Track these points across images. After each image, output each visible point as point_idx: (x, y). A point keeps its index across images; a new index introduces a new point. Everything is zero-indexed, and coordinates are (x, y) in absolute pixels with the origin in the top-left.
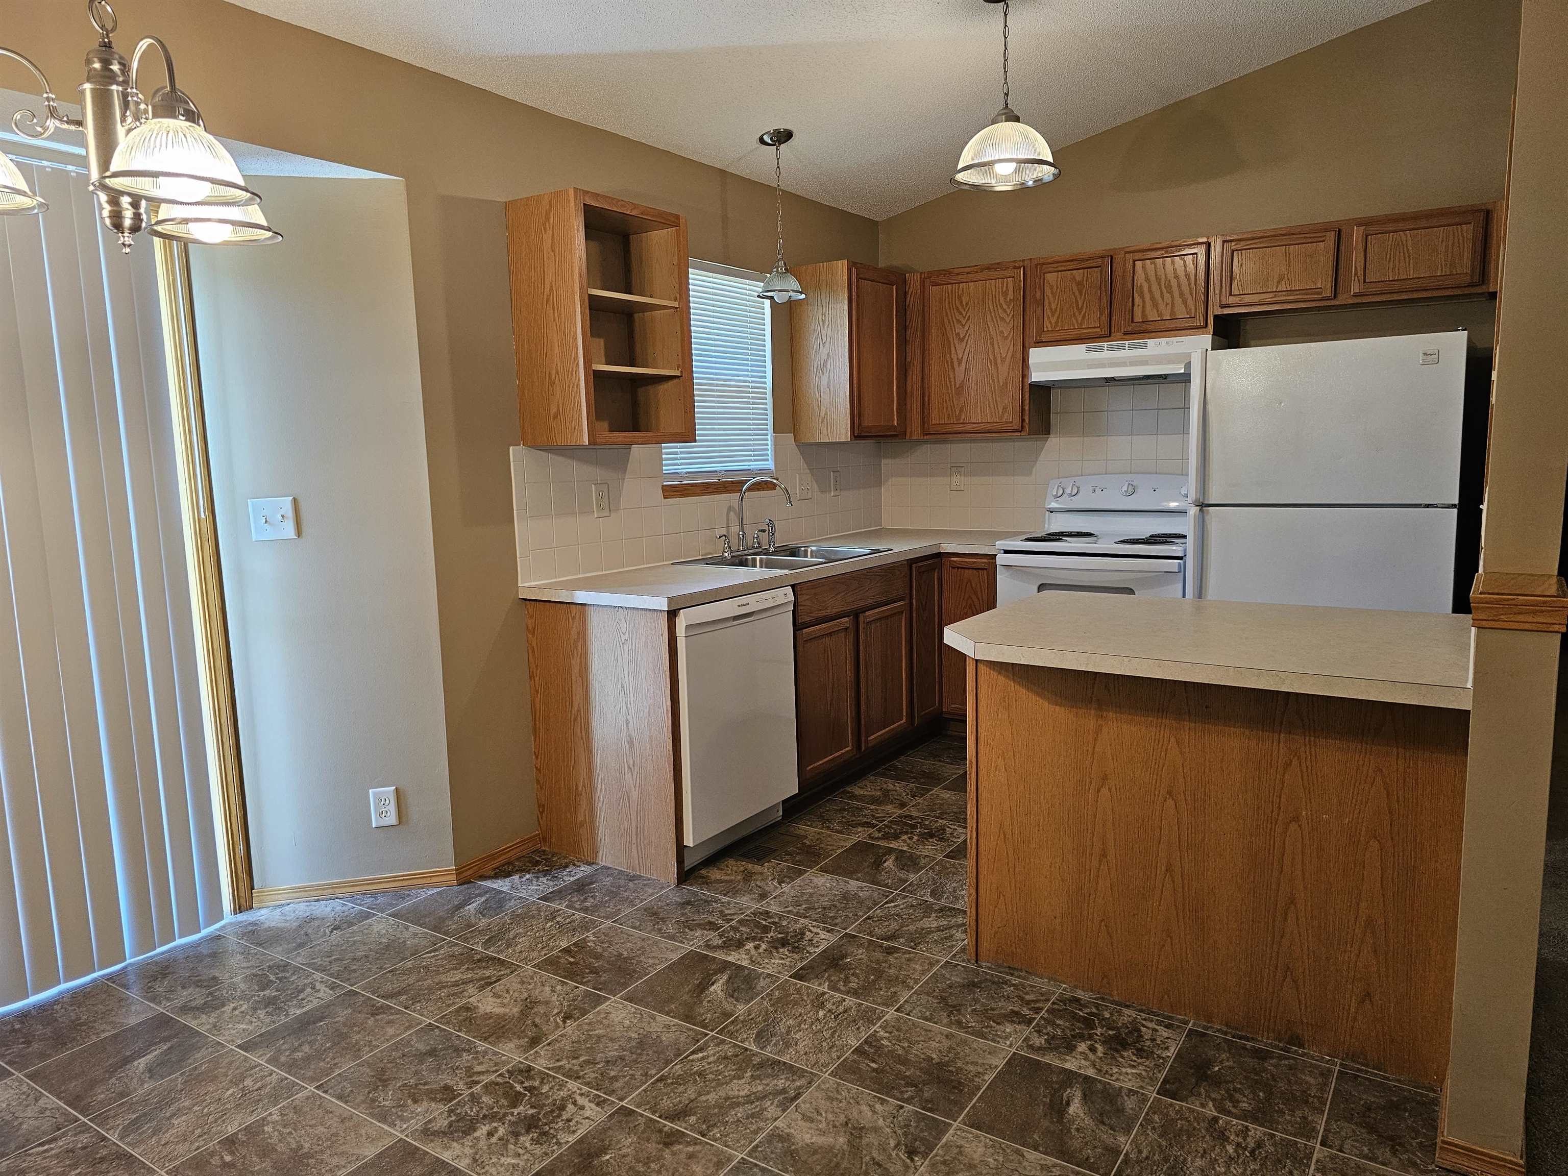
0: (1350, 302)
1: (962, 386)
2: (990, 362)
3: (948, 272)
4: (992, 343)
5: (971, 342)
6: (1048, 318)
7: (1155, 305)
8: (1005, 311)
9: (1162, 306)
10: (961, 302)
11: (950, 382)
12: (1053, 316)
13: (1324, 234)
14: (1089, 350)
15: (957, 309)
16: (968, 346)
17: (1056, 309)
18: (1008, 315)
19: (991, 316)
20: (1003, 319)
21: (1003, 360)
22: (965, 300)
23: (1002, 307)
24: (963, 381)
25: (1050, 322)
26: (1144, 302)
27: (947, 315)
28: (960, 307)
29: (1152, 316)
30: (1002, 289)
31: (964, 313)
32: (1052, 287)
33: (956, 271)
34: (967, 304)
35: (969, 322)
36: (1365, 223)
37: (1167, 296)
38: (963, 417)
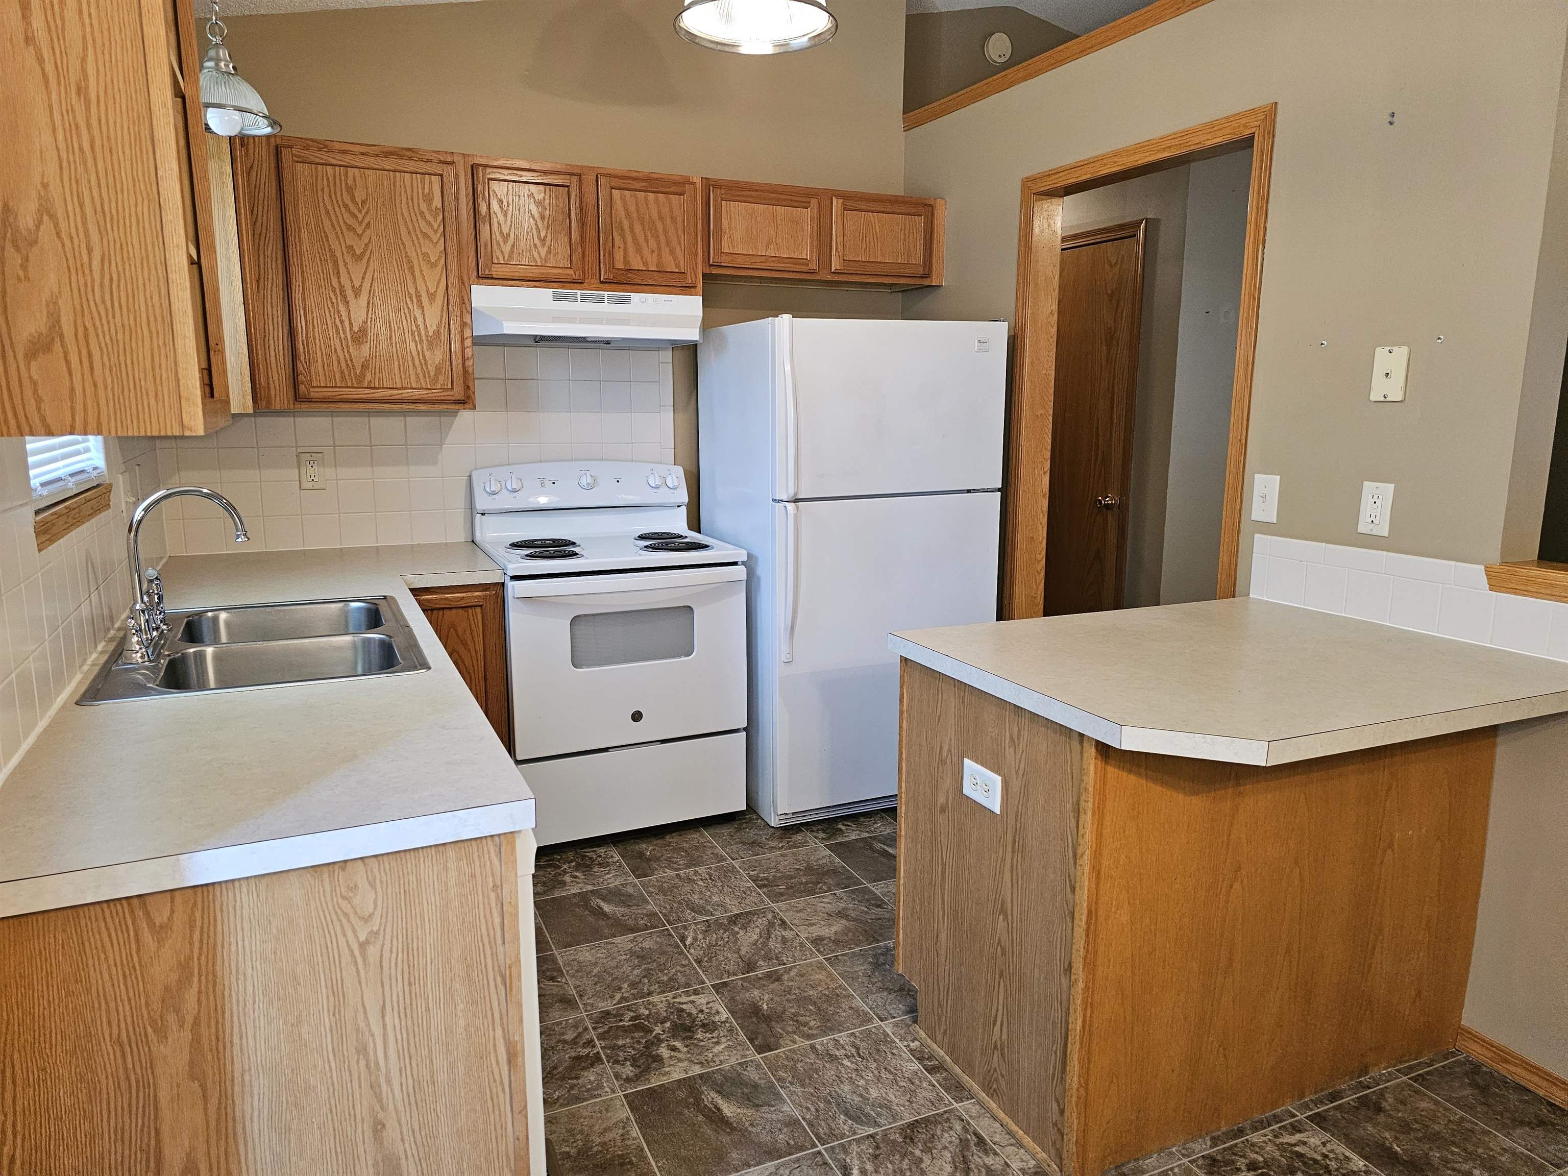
0: (829, 278)
1: (363, 331)
2: (411, 298)
3: (323, 146)
4: (411, 269)
5: (374, 265)
6: (498, 244)
7: (639, 250)
8: (429, 224)
9: (646, 251)
10: (353, 199)
11: (342, 322)
12: (505, 242)
13: (808, 200)
14: (556, 298)
15: (346, 206)
16: (371, 269)
17: (508, 235)
18: (436, 232)
19: (408, 228)
20: (426, 236)
21: (432, 297)
22: (360, 195)
23: (424, 218)
24: (366, 322)
25: (502, 252)
26: (625, 243)
27: (328, 213)
28: (350, 205)
29: (637, 264)
30: (423, 189)
31: (360, 217)
32: (500, 202)
33: (337, 146)
34: (363, 202)
35: (368, 231)
36: (845, 196)
37: (652, 242)
38: (368, 377)
